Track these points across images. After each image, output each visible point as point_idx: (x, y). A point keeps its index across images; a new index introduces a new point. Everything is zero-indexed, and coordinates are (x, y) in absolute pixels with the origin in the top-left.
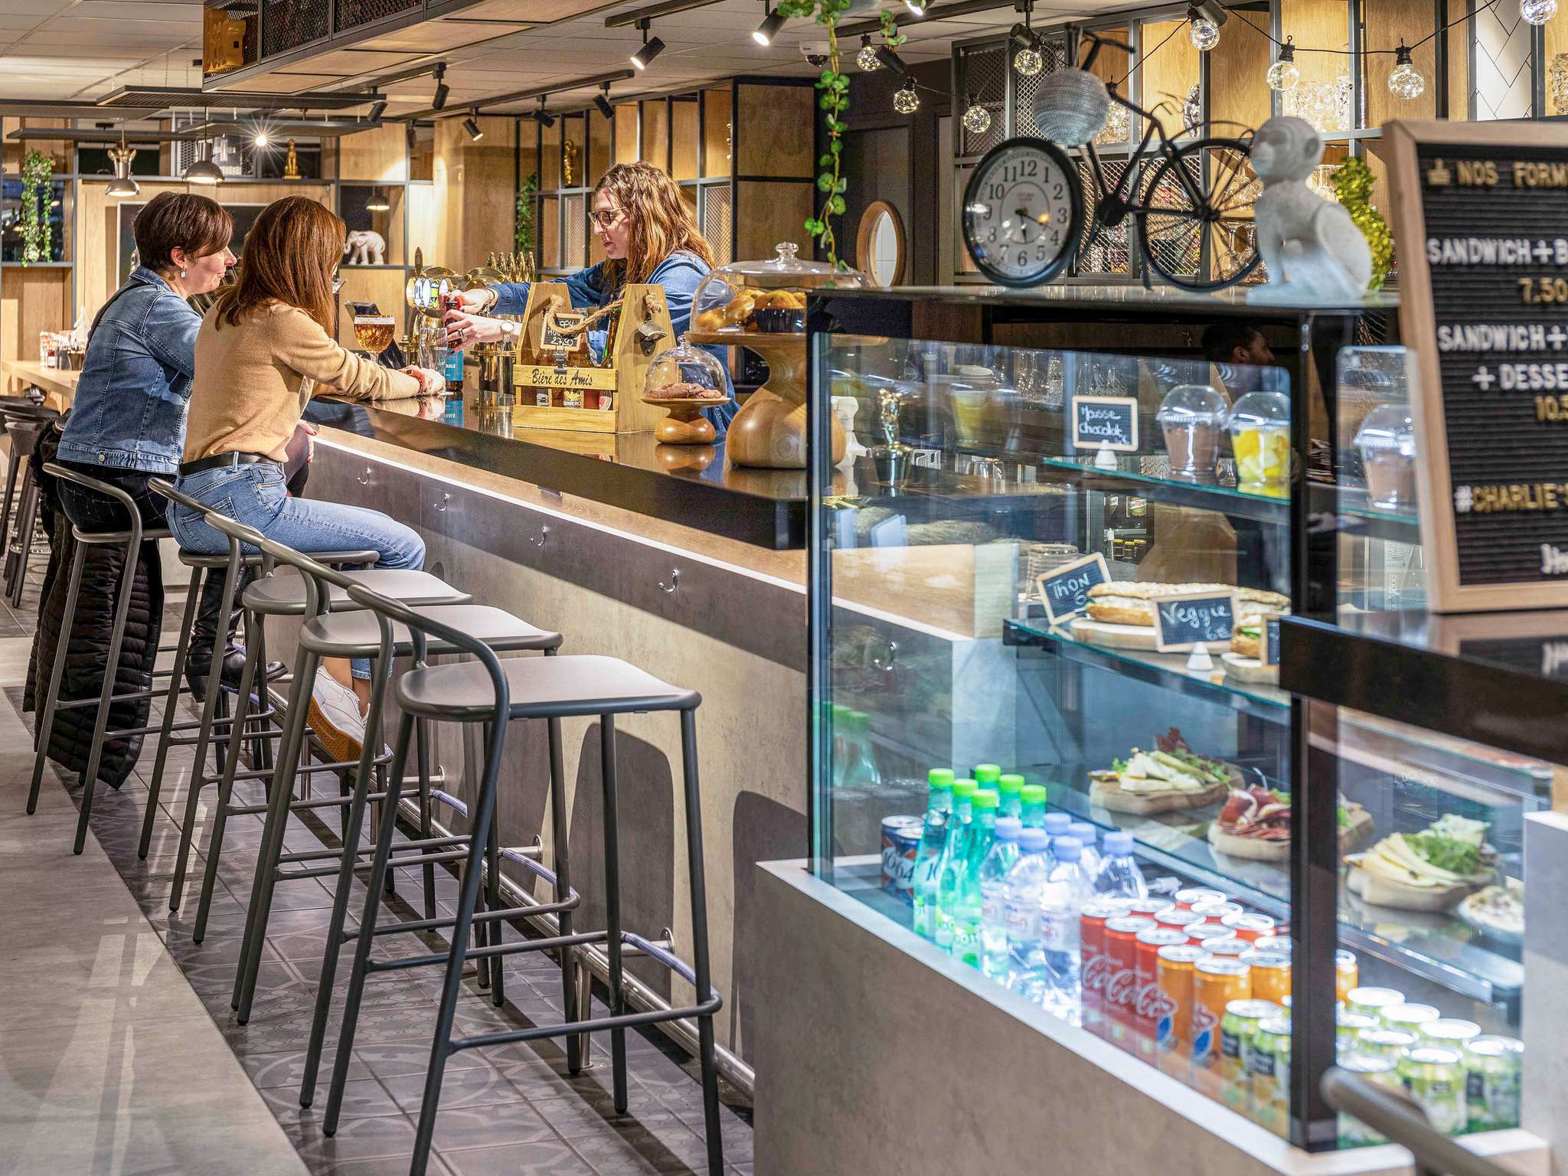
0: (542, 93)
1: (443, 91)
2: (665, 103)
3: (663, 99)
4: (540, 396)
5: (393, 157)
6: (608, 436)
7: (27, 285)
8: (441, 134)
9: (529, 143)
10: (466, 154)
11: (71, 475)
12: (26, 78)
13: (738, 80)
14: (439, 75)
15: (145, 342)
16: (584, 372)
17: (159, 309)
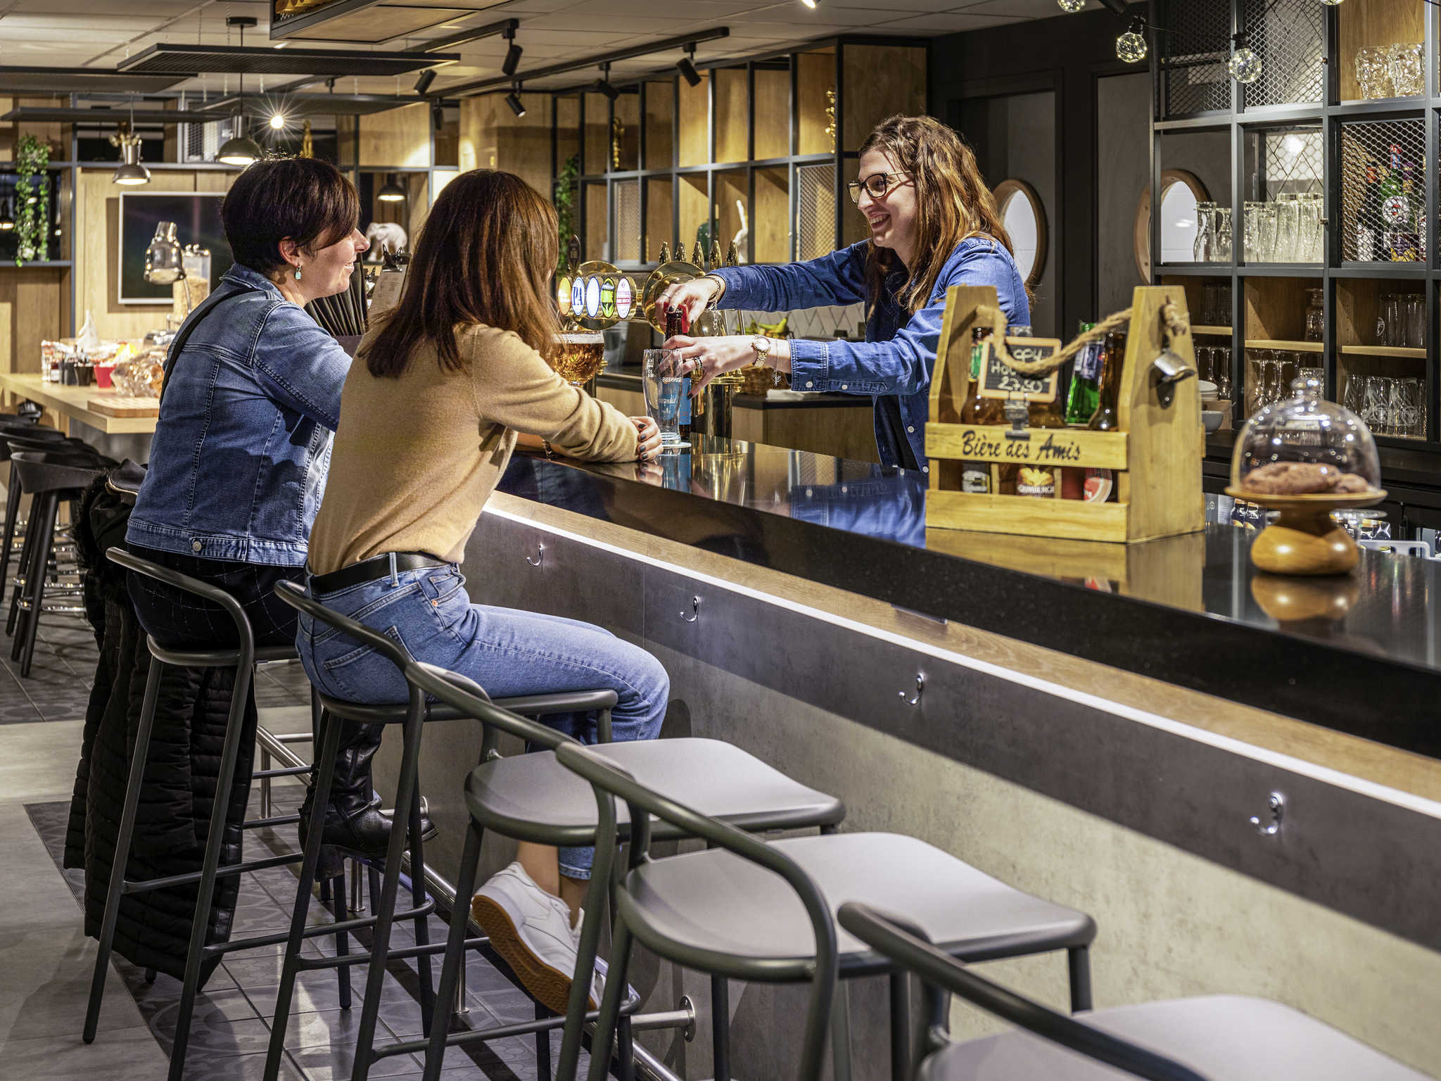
0: (605, 60)
1: (515, 52)
2: (746, 72)
3: (742, 67)
4: (970, 475)
5: (417, 140)
6: (1111, 549)
7: (20, 287)
8: (468, 114)
9: (568, 121)
10: (499, 135)
11: (150, 569)
12: (27, 46)
13: (843, 40)
14: (510, 35)
15: (256, 377)
16: (1062, 437)
17: (274, 328)
